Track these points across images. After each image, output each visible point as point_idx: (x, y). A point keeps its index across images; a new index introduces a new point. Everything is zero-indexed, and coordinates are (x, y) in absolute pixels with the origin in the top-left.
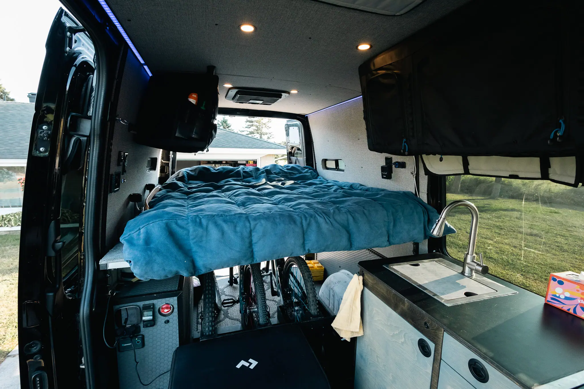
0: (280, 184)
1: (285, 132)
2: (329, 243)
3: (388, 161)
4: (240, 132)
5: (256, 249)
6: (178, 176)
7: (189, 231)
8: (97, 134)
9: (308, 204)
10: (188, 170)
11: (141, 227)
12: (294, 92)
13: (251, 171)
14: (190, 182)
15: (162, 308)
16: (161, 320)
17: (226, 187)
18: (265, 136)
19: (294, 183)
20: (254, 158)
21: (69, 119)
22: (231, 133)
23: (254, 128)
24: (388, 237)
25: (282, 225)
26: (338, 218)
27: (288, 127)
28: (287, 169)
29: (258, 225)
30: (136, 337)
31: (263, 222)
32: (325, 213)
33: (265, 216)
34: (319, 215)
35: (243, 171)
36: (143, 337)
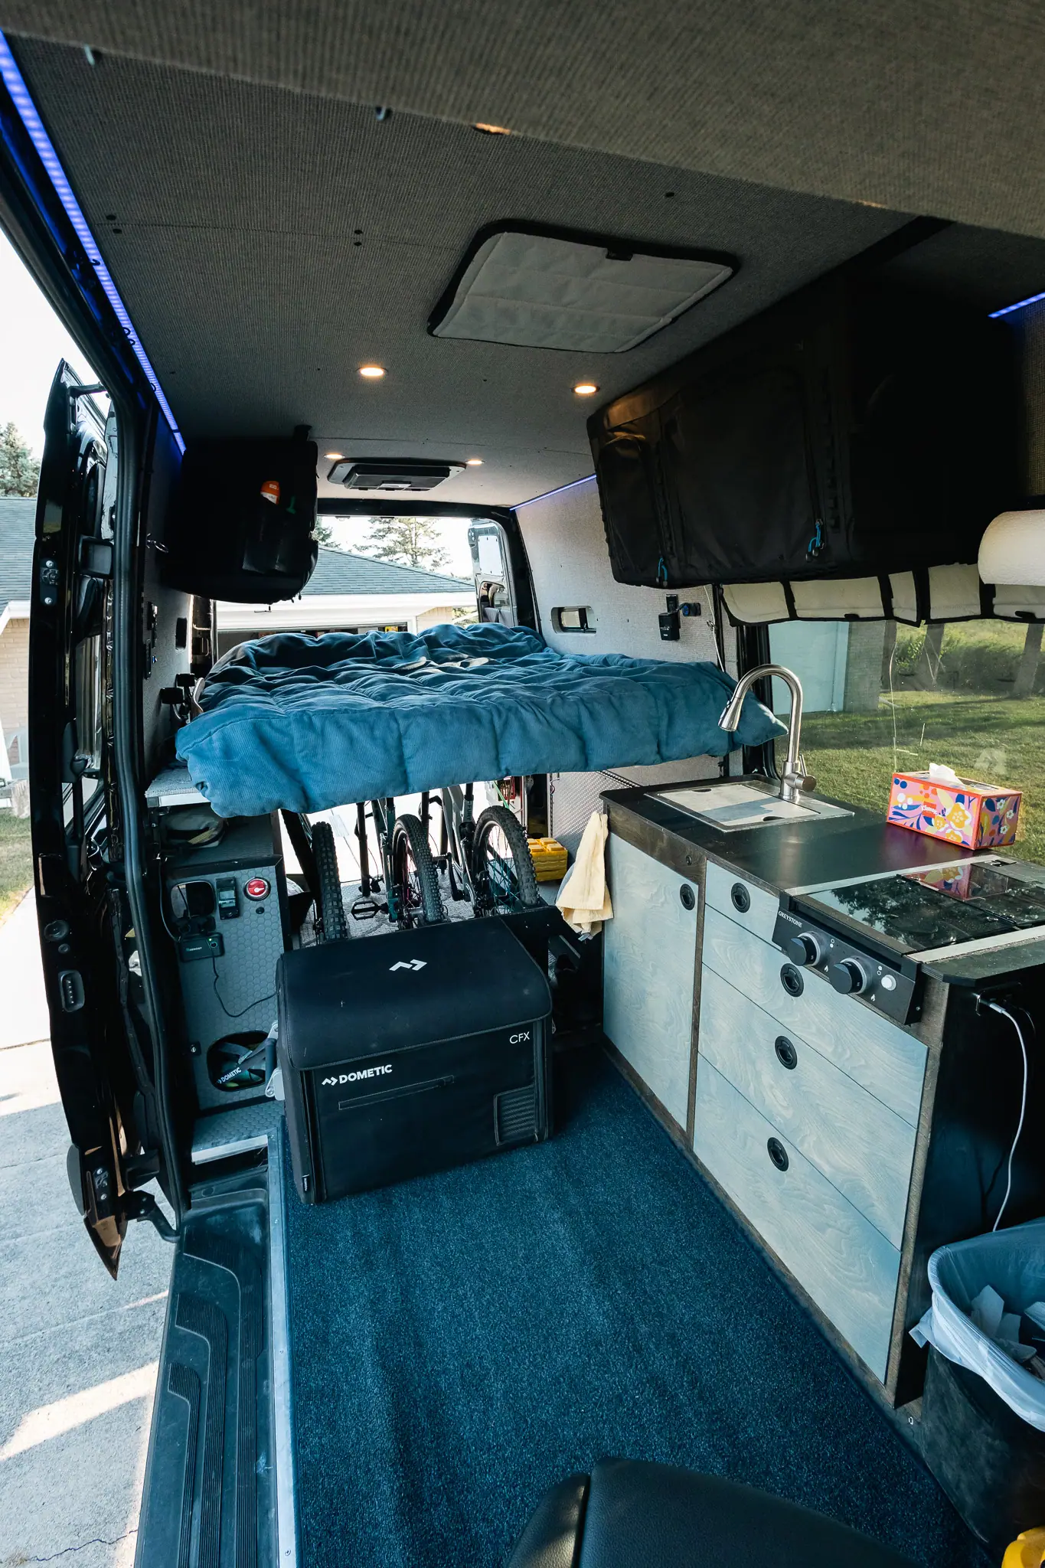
0: (457, 665)
1: (469, 549)
2: (545, 756)
3: (672, 601)
4: (358, 549)
5: (411, 768)
6: (234, 658)
7: (292, 739)
8: (125, 572)
9: (504, 691)
10: (254, 644)
11: (212, 730)
12: (475, 462)
13: (392, 642)
14: (264, 669)
15: (250, 886)
16: (249, 907)
17: (343, 673)
18: (427, 557)
19: (490, 663)
20: (399, 619)
21: (80, 546)
22: (334, 555)
23: (394, 536)
24: (659, 746)
25: (456, 725)
26: (560, 712)
27: (476, 537)
28: (475, 635)
29: (413, 726)
30: (209, 936)
31: (421, 720)
32: (537, 705)
33: (425, 711)
34: (524, 708)
35: (377, 643)
36: (221, 938)
